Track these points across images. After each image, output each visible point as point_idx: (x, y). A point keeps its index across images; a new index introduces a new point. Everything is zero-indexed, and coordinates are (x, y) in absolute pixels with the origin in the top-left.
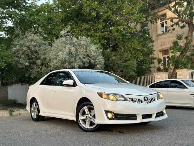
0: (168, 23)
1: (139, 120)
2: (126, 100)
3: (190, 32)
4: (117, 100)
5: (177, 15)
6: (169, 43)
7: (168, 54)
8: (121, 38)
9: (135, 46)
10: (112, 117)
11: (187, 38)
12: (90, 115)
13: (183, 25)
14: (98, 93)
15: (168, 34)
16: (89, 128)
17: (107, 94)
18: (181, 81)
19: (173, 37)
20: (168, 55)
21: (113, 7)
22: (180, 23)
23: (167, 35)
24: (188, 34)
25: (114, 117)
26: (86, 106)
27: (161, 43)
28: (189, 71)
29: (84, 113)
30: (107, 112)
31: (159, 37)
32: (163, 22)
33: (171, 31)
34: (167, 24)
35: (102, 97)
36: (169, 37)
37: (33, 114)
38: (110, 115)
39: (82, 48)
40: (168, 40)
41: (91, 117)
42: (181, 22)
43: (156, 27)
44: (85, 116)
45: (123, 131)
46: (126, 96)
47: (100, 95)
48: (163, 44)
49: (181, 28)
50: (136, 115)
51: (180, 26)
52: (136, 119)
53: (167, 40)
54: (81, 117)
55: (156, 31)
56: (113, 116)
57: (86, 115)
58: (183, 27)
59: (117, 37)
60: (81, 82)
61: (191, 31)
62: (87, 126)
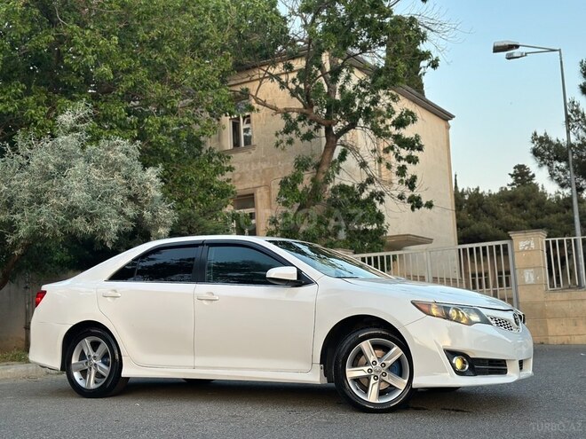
0: (253, 122)
1: (512, 376)
2: (485, 321)
3: (328, 153)
4: (470, 323)
6: (257, 175)
7: (253, 207)
9: (205, 178)
10: (463, 368)
11: (318, 166)
12: (382, 365)
13: (309, 130)
15: (253, 152)
17: (444, 307)
20: (251, 210)
21: (150, 57)
22: (300, 124)
23: (250, 153)
24: (323, 156)
26: (368, 341)
27: (234, 175)
30: (451, 354)
32: (238, 118)
33: (285, 144)
34: (249, 122)
35: (431, 314)
36: (256, 161)
37: (77, 376)
38: (458, 362)
40: (253, 169)
41: (383, 370)
42: (302, 123)
44: (365, 368)
46: (485, 312)
48: (239, 179)
49: (303, 140)
50: (504, 361)
51: (300, 133)
52: (504, 372)
53: (250, 167)
54: (351, 373)
55: (219, 140)
57: (369, 364)
58: (308, 136)
60: (325, 274)
61: (331, 149)
62: (372, 397)
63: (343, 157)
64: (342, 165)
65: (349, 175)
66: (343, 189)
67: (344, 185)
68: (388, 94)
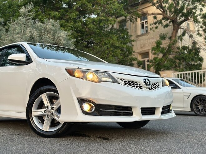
1: (137, 117)
2: (115, 81)
3: (175, 32)
4: (100, 81)
5: (161, 10)
6: (150, 44)
7: (148, 57)
8: (97, 31)
9: (113, 42)
10: (91, 110)
11: (170, 38)
12: (52, 108)
13: (167, 23)
14: (66, 70)
15: (148, 35)
16: (48, 130)
17: (83, 71)
18: (172, 79)
19: (154, 38)
20: (148, 59)
22: (163, 21)
23: (147, 36)
24: (172, 34)
25: (94, 110)
26: (45, 93)
27: (141, 45)
28: (175, 73)
29: (41, 105)
30: (82, 101)
31: (138, 38)
32: (143, 23)
33: (154, 29)
34: (147, 24)
35: (74, 76)
36: (149, 39)
38: (87, 107)
39: (48, 34)
40: (149, 42)
41: (52, 111)
42: (164, 20)
43: (136, 27)
44: (43, 110)
45: (106, 136)
46: (115, 75)
47: (71, 72)
48: (143, 46)
49: (164, 28)
50: (131, 108)
51: (163, 25)
52: (131, 114)
53: (147, 41)
54: (36, 112)
55: (136, 31)
56: (92, 107)
57: (45, 108)
58: (167, 26)
59: (93, 29)
60: (39, 57)
61: (175, 30)
62: (46, 127)
63: (184, 34)
64: (184, 38)
65: (186, 42)
66: (184, 48)
67: (184, 46)
68: (201, 4)
